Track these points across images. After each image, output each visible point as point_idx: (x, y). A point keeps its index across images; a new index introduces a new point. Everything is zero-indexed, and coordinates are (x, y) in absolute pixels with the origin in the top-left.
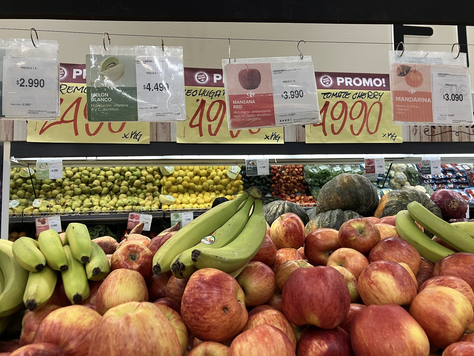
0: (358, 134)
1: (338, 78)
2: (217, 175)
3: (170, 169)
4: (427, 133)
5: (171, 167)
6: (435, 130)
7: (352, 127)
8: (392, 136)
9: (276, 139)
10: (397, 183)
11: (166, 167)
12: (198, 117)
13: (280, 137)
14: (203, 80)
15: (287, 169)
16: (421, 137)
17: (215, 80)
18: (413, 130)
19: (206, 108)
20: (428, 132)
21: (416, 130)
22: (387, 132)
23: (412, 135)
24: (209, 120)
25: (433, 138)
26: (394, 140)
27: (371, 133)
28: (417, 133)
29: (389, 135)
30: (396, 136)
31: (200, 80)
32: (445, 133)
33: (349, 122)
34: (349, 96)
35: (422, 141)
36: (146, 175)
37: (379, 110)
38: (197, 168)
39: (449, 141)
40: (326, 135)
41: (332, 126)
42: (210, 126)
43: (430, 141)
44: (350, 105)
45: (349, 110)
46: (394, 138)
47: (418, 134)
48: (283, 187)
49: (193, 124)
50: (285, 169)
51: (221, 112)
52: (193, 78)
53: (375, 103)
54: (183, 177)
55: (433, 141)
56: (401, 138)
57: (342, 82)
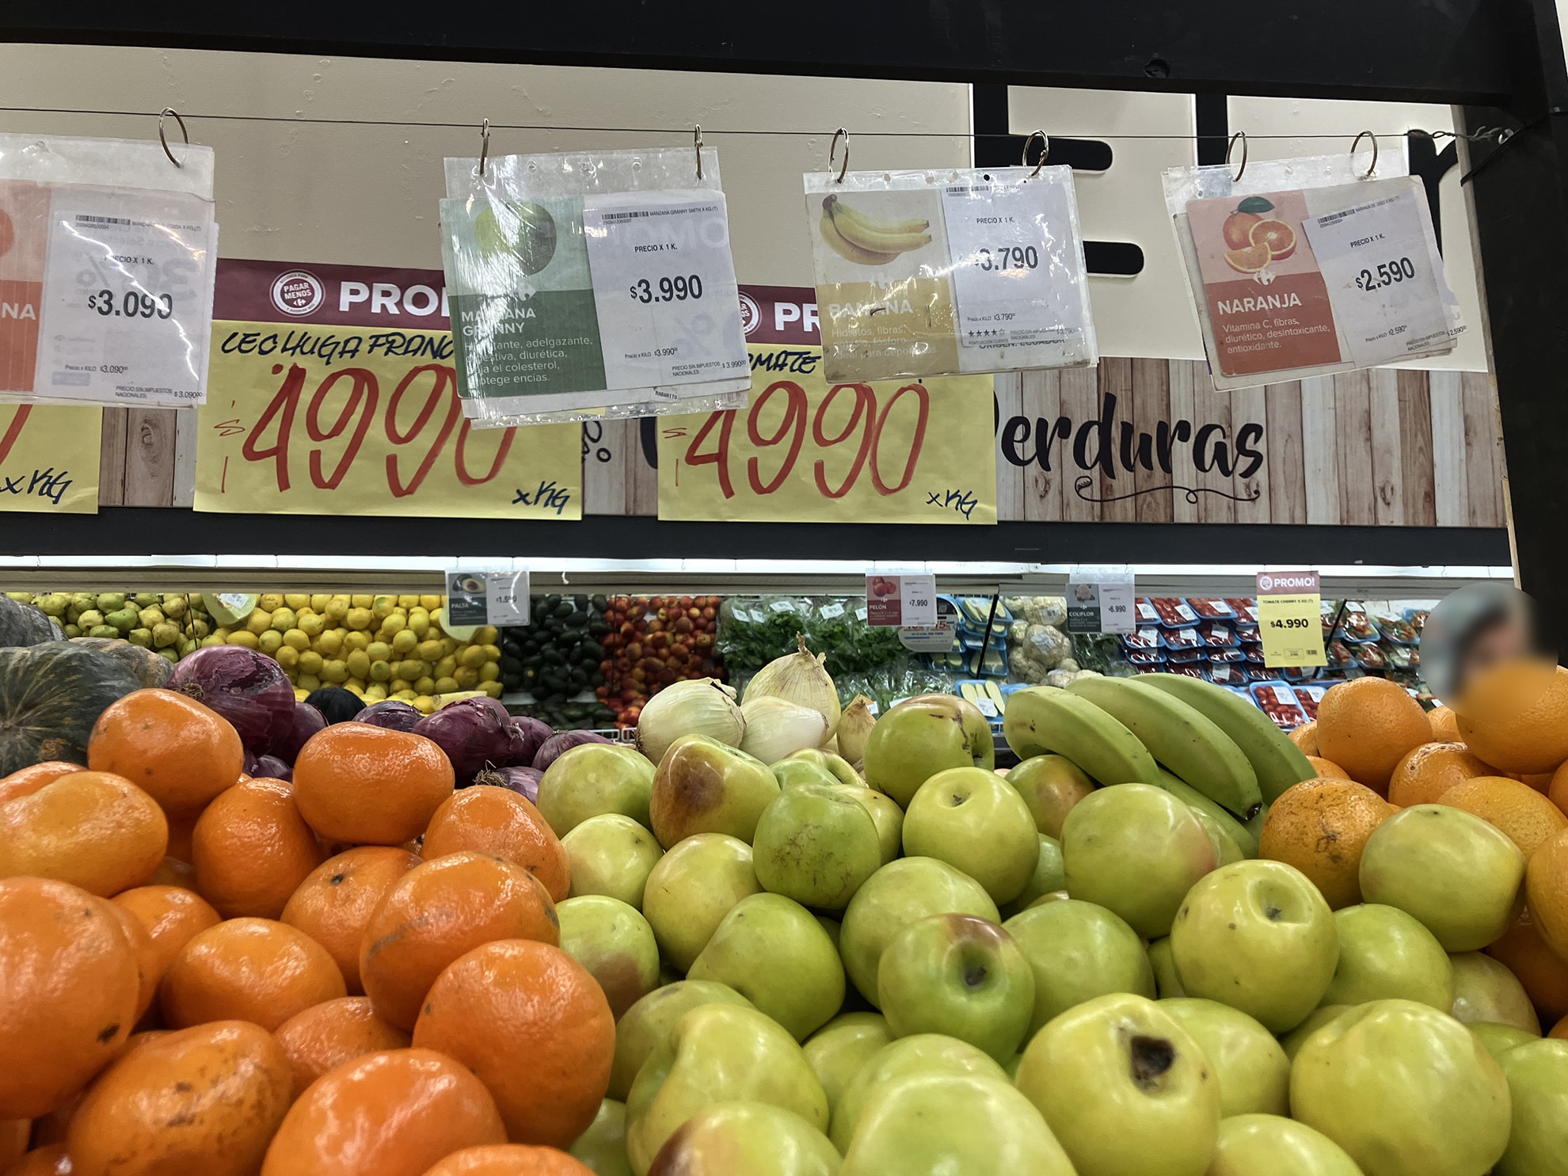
0: (840, 494)
1: (779, 307)
2: (407, 626)
3: (238, 603)
4: (1085, 492)
5: (244, 597)
6: (1114, 483)
7: (819, 468)
8: (961, 502)
9: (554, 505)
10: (1031, 663)
11: (225, 598)
12: (275, 424)
13: (567, 497)
14: (300, 302)
15: (662, 611)
16: (1064, 506)
17: (346, 300)
18: (1037, 481)
19: (306, 395)
20: (1088, 489)
21: (1047, 482)
22: (942, 487)
23: (1032, 498)
24: (315, 433)
25: (1106, 509)
26: (967, 513)
27: (886, 491)
28: (1051, 492)
29: (949, 499)
30: (975, 502)
31: (289, 302)
32: (1148, 494)
33: (810, 451)
34: (813, 364)
35: (1067, 519)
36: (155, 623)
37: (916, 416)
38: (339, 601)
39: (1162, 519)
40: (729, 493)
41: (753, 465)
42: (315, 456)
43: (1096, 520)
44: (815, 396)
45: (812, 413)
46: (966, 507)
47: (1053, 495)
48: (638, 671)
49: (258, 447)
50: (655, 611)
51: (360, 409)
52: (267, 294)
53: (902, 390)
54: (283, 633)
55: (1107, 520)
56: (993, 509)
57: (794, 317)
